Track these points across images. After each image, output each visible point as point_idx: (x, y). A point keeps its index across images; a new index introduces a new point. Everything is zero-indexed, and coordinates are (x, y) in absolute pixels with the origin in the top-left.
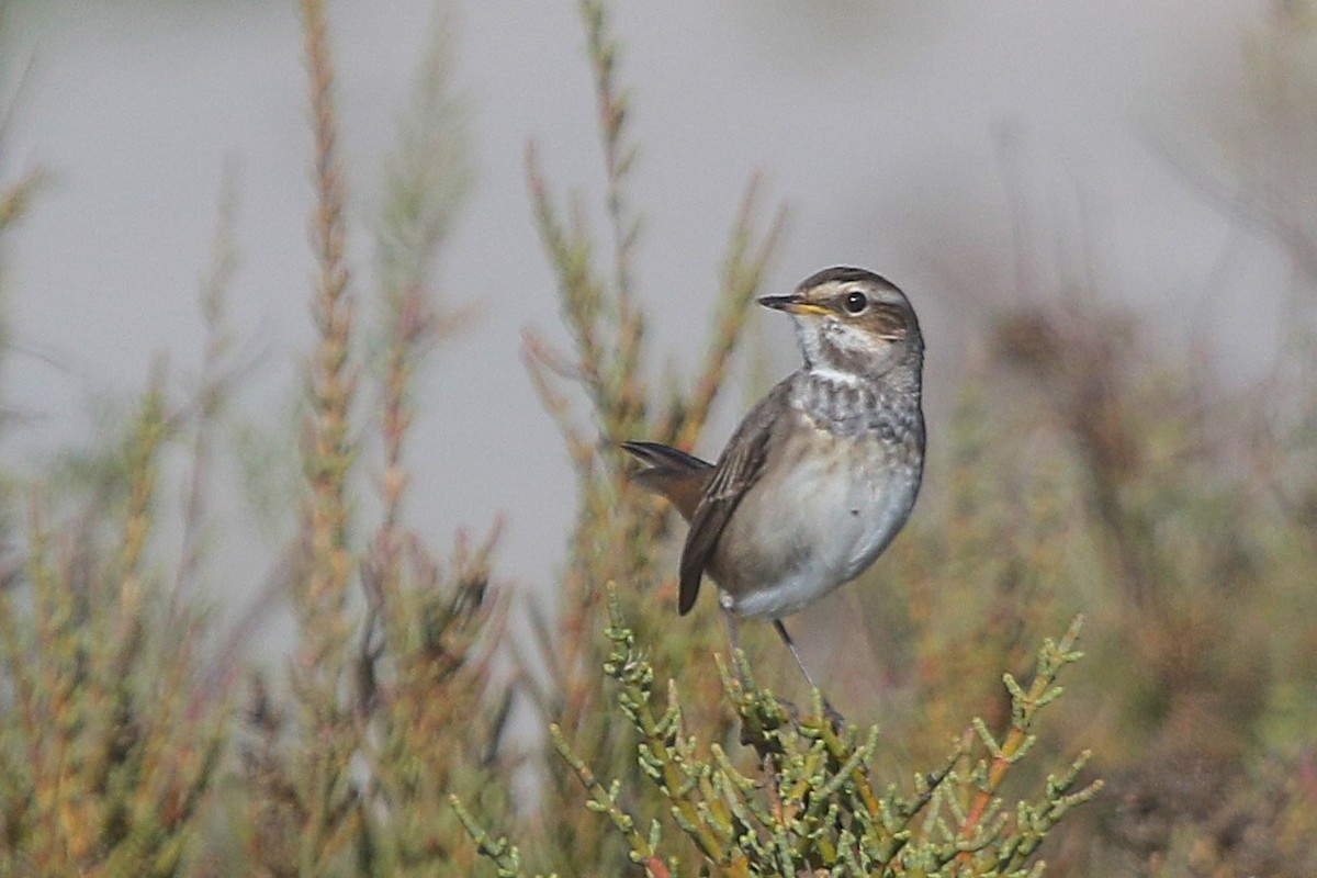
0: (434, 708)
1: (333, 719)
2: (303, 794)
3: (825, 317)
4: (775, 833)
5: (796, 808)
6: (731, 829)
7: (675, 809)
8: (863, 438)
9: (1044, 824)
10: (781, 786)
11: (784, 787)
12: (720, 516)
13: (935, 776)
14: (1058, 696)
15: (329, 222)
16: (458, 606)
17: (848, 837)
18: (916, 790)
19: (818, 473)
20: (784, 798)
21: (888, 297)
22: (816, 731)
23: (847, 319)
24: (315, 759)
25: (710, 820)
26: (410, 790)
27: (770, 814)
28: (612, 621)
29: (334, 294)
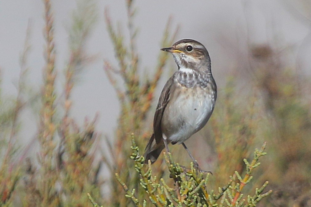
0: (79, 168)
1: (50, 171)
2: (41, 192)
3: (181, 53)
4: (179, 204)
5: (185, 197)
6: (166, 203)
7: (150, 197)
8: (195, 87)
9: (255, 202)
10: (180, 190)
11: (181, 191)
12: (160, 114)
13: (224, 188)
14: (259, 165)
15: (49, 31)
16: (85, 139)
17: (199, 205)
18: (219, 192)
19: (184, 99)
20: (181, 194)
21: (199, 47)
22: (191, 174)
23: (187, 53)
24: (45, 182)
25: (160, 200)
26: (73, 191)
27: (178, 199)
28: (133, 144)
29: (50, 51)
